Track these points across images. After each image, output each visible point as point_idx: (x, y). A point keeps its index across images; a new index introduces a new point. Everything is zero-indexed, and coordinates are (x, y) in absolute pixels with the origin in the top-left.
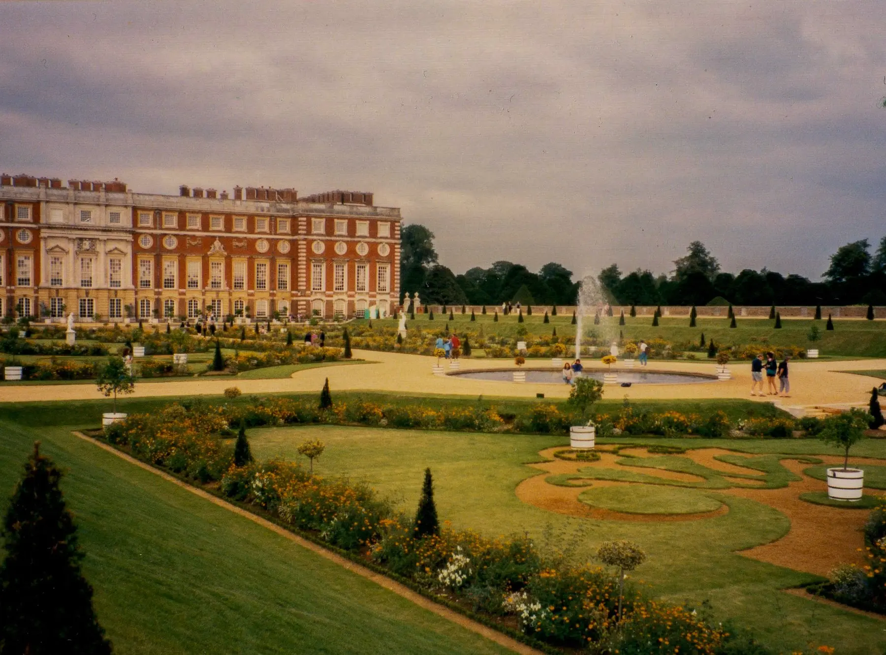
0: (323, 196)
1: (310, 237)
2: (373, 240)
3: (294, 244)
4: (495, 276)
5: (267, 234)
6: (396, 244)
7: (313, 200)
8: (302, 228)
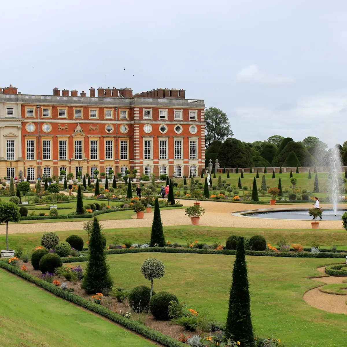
0: (151, 92)
1: (142, 122)
2: (186, 123)
3: (131, 127)
4: (271, 147)
5: (113, 120)
6: (202, 125)
7: (144, 95)
8: (137, 116)
